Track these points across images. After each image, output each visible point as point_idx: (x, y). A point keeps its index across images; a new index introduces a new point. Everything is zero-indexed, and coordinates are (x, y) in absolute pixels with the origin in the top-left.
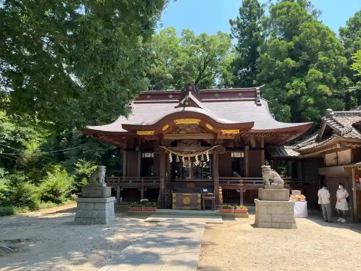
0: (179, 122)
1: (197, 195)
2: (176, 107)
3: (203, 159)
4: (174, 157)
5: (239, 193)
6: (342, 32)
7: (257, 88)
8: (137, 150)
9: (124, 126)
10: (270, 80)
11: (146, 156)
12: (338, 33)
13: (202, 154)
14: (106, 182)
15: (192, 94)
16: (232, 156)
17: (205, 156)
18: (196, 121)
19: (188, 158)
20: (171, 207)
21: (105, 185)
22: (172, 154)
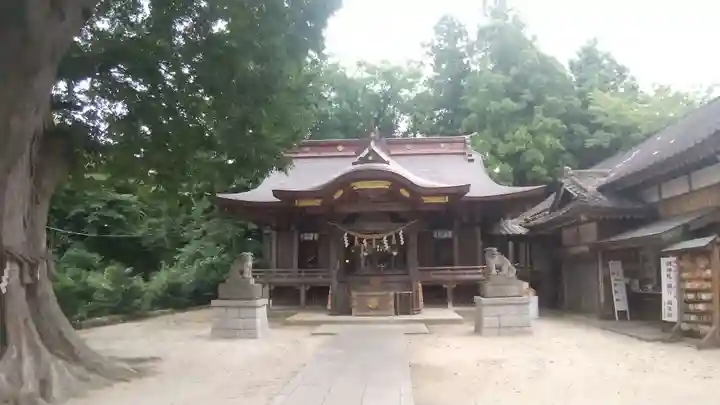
0: (359, 185)
1: (387, 295)
2: (354, 164)
3: (394, 242)
4: (351, 239)
5: (446, 289)
6: (572, 64)
7: (467, 137)
8: (293, 229)
9: (276, 193)
10: (481, 127)
11: (306, 238)
12: (567, 67)
13: (392, 233)
14: (254, 277)
15: (375, 145)
16: (435, 236)
17: (397, 236)
18: (383, 185)
19: (371, 240)
20: (349, 313)
21: (252, 281)
22: (348, 235)
